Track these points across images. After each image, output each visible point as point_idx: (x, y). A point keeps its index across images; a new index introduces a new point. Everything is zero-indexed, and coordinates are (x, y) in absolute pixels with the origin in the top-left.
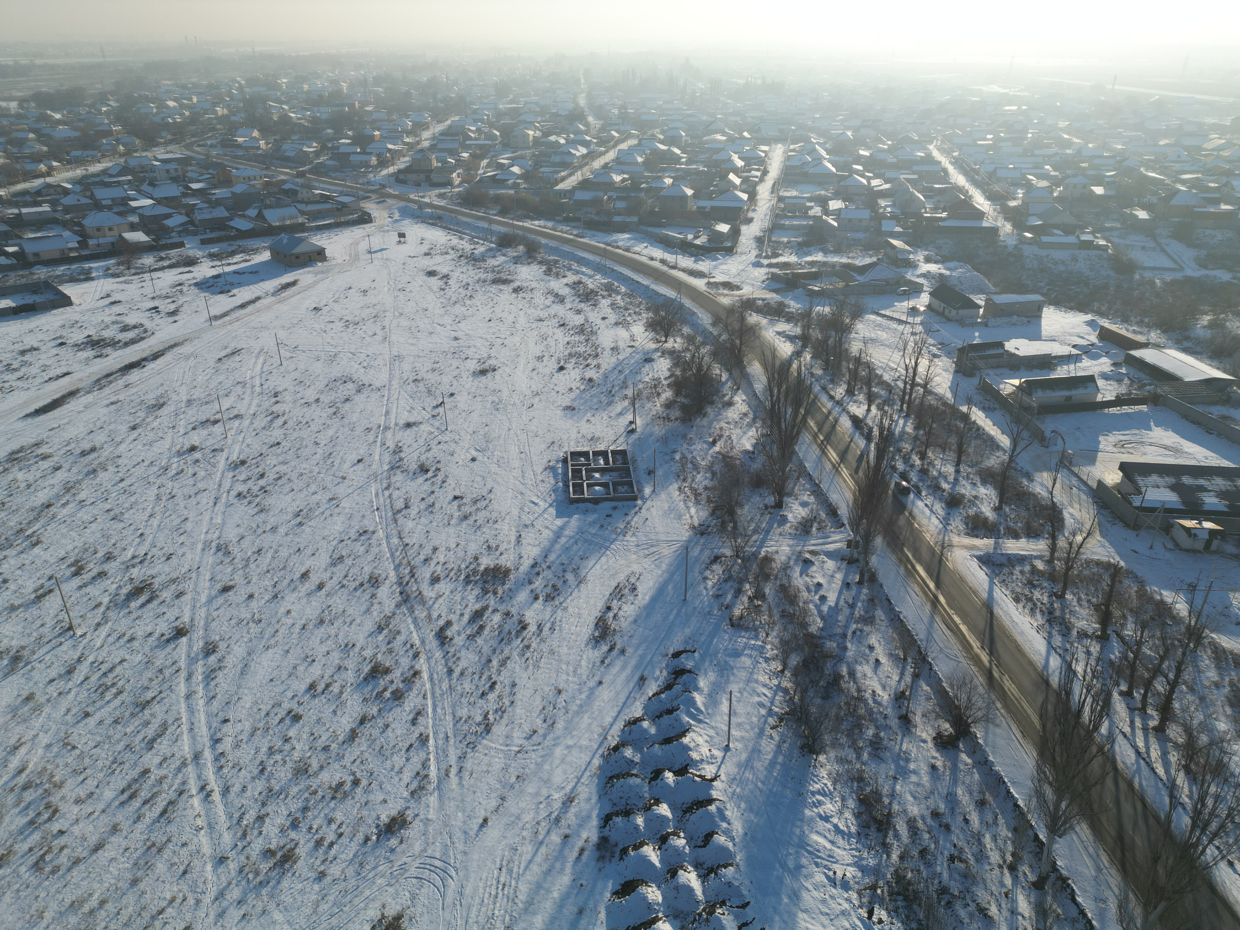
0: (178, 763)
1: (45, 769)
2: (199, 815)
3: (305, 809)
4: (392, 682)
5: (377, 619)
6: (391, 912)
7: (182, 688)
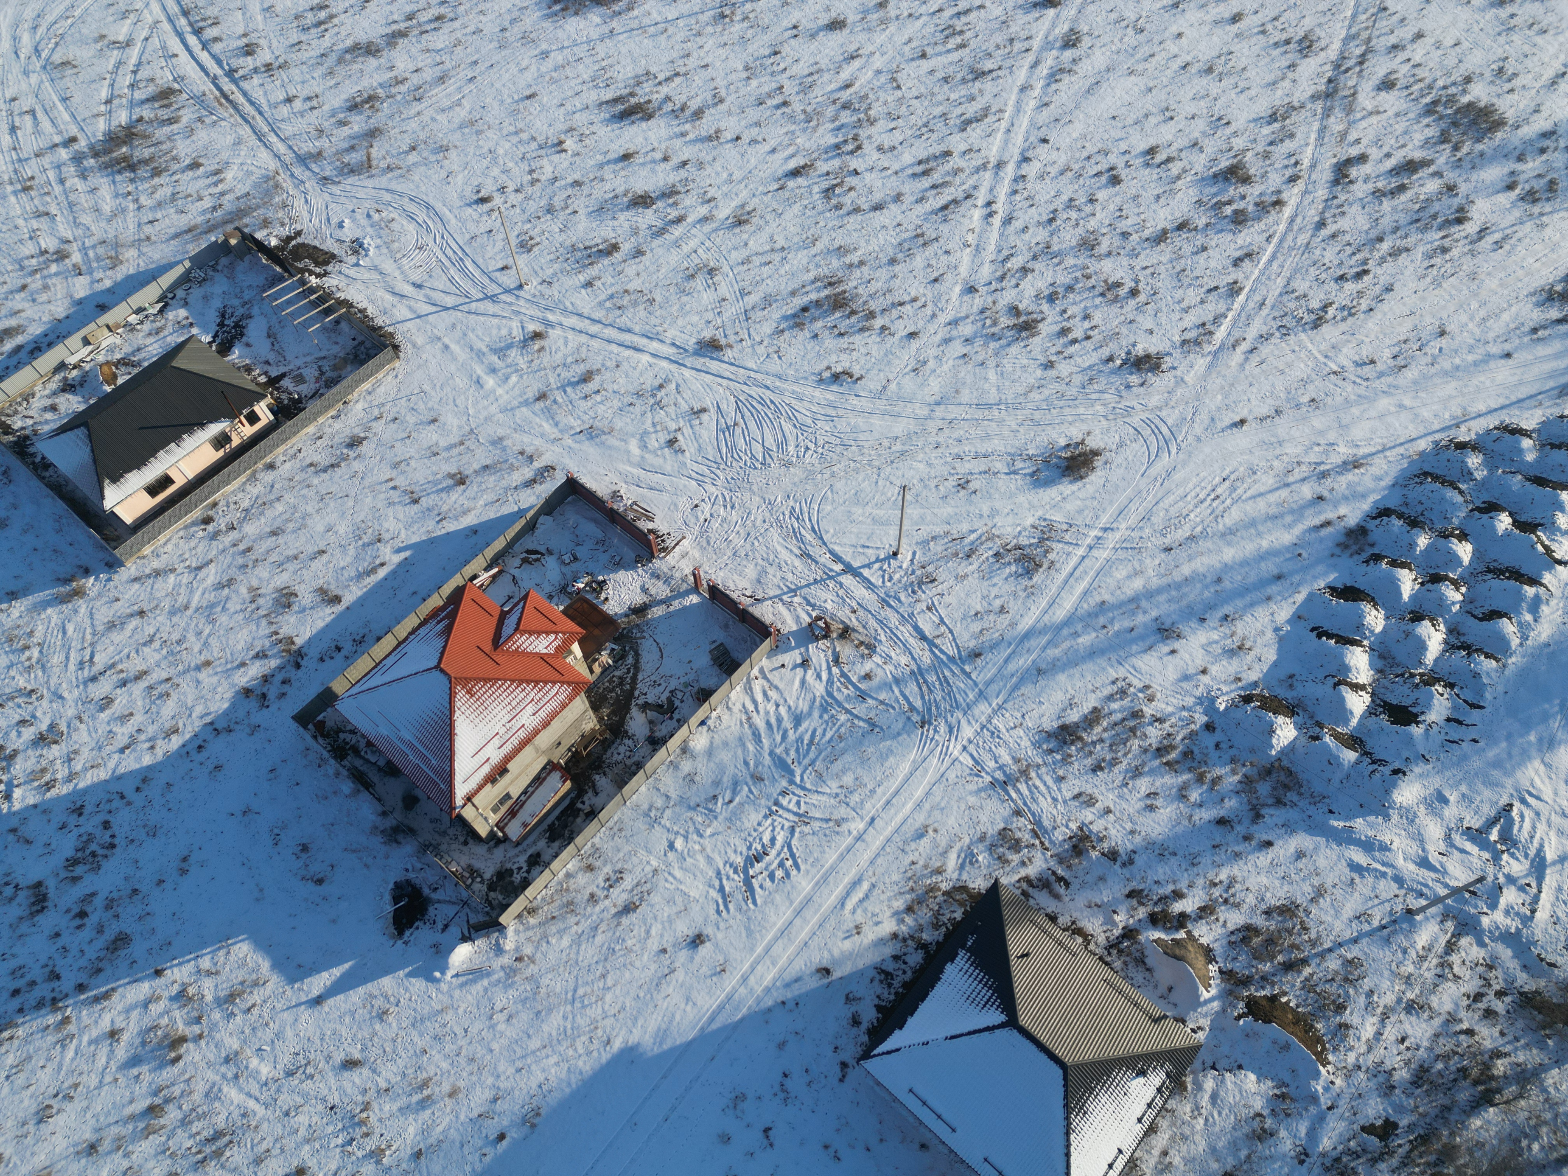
0: (980, 162)
1: (866, 96)
2: (973, 231)
3: (1070, 288)
4: (1243, 197)
5: (1277, 103)
6: (1092, 443)
7: (1021, 75)
